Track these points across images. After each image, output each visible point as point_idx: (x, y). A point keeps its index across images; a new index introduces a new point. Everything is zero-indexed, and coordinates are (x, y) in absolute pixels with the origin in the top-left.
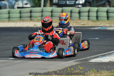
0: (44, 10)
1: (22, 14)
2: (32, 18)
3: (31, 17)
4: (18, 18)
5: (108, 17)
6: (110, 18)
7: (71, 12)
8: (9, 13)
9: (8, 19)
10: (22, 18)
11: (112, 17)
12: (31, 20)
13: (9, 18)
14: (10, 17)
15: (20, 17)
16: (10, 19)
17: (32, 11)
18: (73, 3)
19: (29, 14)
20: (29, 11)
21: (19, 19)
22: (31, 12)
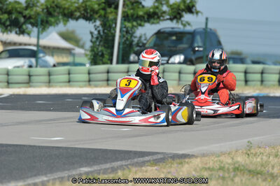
0: (130, 70)
1: (91, 76)
2: (109, 82)
3: (108, 80)
4: (85, 81)
5: (246, 81)
6: (249, 83)
7: (180, 73)
8: (69, 74)
9: (67, 84)
10: (91, 83)
11: (253, 81)
12: (108, 85)
13: (69, 82)
14: (71, 80)
15: (89, 81)
16: (71, 83)
17: (110, 71)
18: (165, 62)
19: (104, 76)
20: (106, 71)
21: (87, 83)
22: (108, 72)
